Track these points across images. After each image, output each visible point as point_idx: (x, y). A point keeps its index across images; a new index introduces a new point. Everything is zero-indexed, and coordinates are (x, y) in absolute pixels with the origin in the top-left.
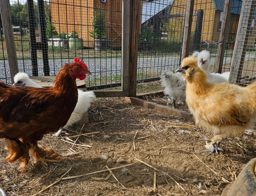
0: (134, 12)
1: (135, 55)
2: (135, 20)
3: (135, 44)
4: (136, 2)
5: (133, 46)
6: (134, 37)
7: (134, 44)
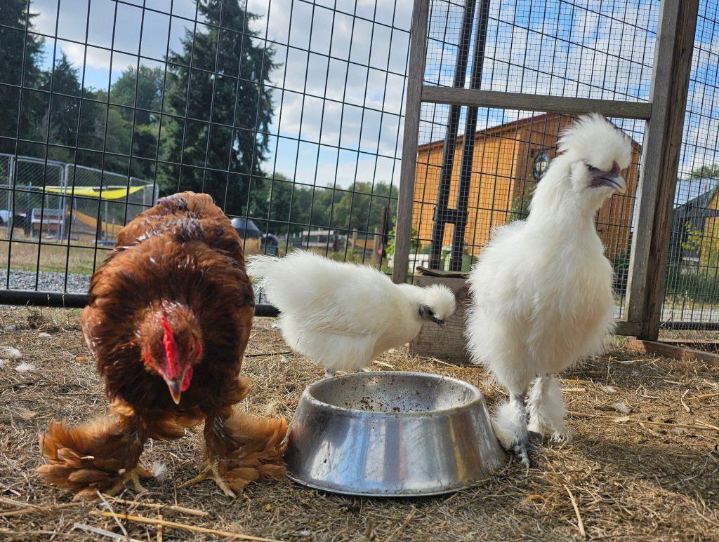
0: (668, 150)
1: (662, 241)
2: (670, 167)
3: (666, 217)
4: (675, 131)
5: (659, 221)
6: (665, 204)
7: (663, 218)
